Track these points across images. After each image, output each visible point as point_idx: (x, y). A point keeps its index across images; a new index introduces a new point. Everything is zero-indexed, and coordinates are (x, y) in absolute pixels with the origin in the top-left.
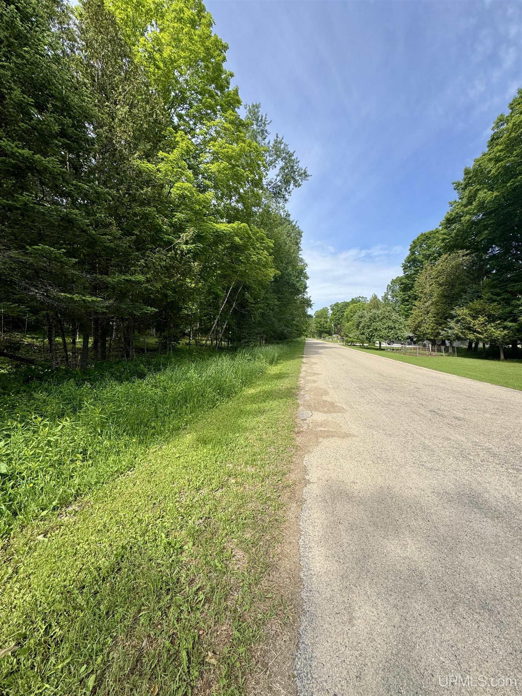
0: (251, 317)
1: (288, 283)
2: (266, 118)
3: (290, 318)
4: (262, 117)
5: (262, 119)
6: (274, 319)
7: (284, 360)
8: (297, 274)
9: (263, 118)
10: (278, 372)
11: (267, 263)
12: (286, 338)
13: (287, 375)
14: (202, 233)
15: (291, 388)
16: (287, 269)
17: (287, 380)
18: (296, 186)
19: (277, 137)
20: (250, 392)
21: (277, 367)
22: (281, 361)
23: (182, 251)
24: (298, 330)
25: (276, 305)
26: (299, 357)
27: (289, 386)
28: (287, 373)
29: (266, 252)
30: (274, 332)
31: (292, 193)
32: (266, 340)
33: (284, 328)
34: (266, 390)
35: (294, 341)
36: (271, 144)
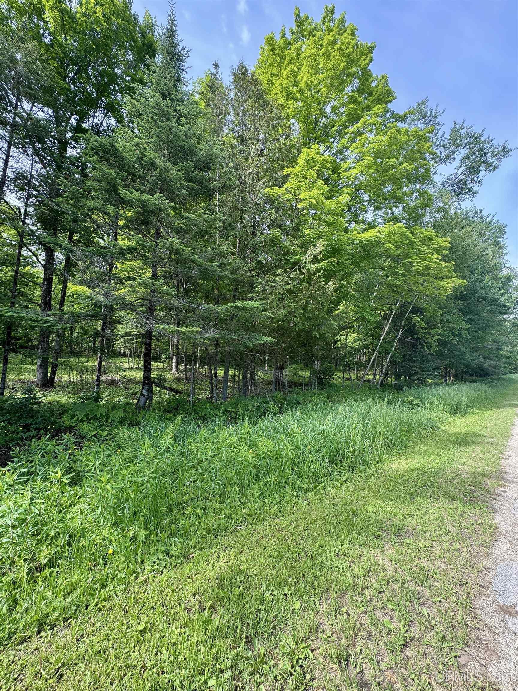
0: (423, 346)
1: (485, 299)
2: (437, 110)
3: (495, 346)
4: (431, 110)
5: (431, 114)
6: (463, 349)
7: (480, 408)
8: (500, 285)
9: (433, 112)
10: (463, 431)
11: (440, 271)
12: (487, 374)
13: (479, 439)
14: (335, 246)
15: (482, 474)
16: (482, 281)
17: (478, 449)
18: (490, 171)
19: (455, 124)
20: (395, 466)
21: (464, 420)
22: (475, 410)
23: (308, 270)
24: (510, 364)
25: (464, 329)
26: (510, 406)
27: (480, 467)
28: (480, 436)
29: (436, 256)
30: (467, 366)
31: (483, 182)
32: (455, 376)
33: (482, 360)
34: (427, 466)
35: (504, 379)
36: (447, 136)
